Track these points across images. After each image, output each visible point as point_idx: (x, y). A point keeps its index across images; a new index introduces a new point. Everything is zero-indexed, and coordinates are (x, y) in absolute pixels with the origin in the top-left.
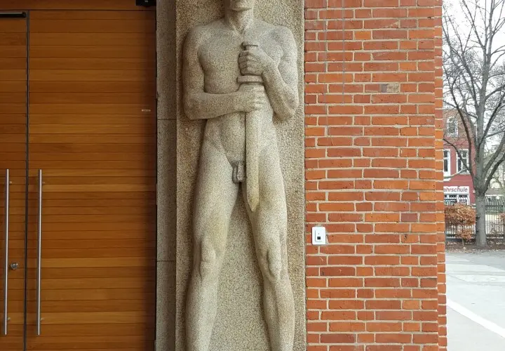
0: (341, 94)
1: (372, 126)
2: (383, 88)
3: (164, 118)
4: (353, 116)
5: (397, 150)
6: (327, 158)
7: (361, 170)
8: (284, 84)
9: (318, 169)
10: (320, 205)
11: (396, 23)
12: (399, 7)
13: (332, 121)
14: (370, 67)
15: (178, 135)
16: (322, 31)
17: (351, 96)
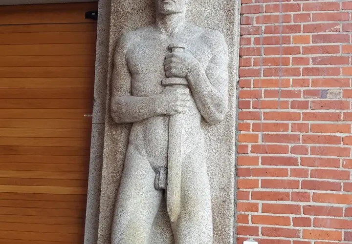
0: (277, 99)
1: (310, 133)
2: (324, 94)
3: (98, 121)
4: (290, 123)
5: (339, 160)
6: (260, 166)
7: (299, 181)
8: (211, 87)
9: (251, 178)
10: (252, 217)
11: (338, 27)
12: (341, 11)
13: (266, 127)
14: (308, 71)
15: (105, 138)
16: (257, 36)
17: (287, 102)
